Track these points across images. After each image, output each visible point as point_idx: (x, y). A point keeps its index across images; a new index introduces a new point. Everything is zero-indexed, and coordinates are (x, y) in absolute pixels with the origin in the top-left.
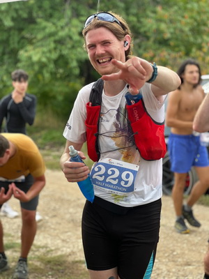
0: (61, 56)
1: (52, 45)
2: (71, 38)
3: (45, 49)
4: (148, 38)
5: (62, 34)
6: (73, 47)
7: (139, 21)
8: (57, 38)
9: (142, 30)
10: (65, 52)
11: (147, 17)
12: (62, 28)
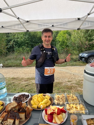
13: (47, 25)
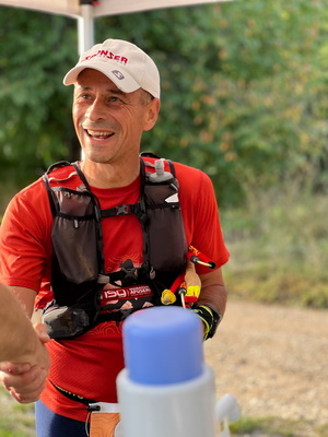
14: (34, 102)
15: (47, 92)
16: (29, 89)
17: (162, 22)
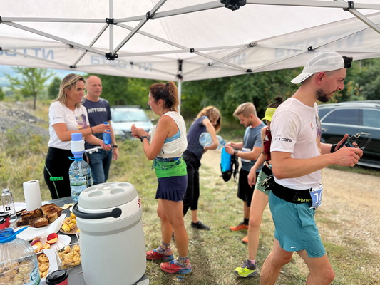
0: (245, 95)
1: (241, 90)
2: (249, 86)
3: (237, 92)
4: (287, 86)
5: (246, 84)
6: (250, 91)
7: (283, 77)
8: (243, 86)
9: (285, 82)
10: (247, 93)
11: (287, 75)
12: (246, 81)
13: (295, 50)
14: (237, 97)
15: (241, 95)
16: (237, 94)
17: (281, 74)
